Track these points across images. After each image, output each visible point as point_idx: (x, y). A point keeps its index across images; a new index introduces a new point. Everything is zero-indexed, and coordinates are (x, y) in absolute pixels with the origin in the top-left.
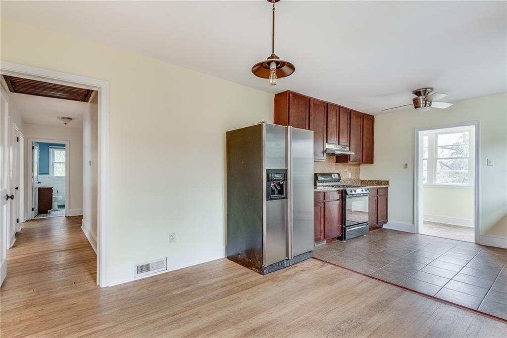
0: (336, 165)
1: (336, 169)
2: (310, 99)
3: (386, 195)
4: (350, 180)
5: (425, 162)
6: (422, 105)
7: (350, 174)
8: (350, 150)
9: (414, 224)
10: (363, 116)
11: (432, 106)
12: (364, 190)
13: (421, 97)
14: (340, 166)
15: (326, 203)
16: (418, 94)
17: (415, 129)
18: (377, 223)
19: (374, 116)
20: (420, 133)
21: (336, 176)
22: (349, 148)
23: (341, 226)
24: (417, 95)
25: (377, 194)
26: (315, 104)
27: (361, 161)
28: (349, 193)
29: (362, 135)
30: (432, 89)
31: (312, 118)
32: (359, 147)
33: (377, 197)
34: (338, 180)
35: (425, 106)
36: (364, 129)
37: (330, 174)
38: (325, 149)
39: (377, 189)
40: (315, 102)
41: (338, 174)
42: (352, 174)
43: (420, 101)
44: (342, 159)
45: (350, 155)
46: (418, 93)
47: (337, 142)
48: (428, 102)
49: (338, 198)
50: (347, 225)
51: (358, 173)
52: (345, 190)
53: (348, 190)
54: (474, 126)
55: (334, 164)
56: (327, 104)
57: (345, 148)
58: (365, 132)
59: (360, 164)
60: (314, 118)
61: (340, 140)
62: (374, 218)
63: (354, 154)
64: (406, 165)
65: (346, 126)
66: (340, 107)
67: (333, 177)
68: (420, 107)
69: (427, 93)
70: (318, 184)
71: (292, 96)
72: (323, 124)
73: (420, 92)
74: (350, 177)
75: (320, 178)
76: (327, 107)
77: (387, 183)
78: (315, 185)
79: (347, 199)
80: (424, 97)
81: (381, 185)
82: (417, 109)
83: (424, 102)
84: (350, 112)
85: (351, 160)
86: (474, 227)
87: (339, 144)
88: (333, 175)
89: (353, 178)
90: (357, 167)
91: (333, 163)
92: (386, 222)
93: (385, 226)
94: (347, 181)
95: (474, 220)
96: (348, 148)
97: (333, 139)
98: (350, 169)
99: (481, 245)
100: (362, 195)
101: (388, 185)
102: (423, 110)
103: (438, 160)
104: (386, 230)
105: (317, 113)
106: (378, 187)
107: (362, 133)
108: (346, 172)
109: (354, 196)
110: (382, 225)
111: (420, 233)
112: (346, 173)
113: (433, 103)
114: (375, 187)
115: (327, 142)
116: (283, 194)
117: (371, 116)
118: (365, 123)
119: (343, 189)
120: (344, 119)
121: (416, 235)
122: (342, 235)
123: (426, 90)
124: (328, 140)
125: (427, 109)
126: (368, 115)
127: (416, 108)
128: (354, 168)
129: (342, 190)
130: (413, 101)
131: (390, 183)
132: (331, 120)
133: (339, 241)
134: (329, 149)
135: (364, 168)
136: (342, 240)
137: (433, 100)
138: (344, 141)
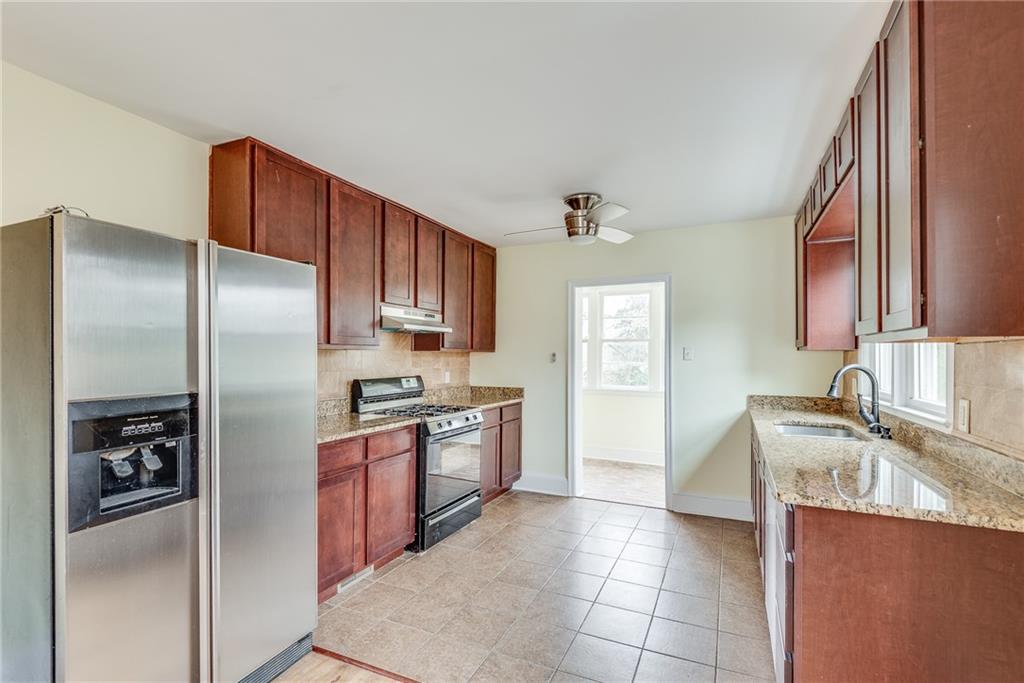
0: (413, 355)
1: (415, 364)
2: (328, 179)
3: (518, 419)
4: (448, 388)
5: (585, 345)
6: (581, 230)
7: (448, 374)
8: (443, 322)
9: (567, 477)
10: (473, 245)
11: (599, 235)
12: (471, 417)
13: (580, 213)
14: (423, 358)
15: (370, 466)
16: (575, 205)
17: (570, 284)
18: (501, 485)
19: (495, 249)
20: (577, 289)
21: (414, 383)
22: (441, 316)
23: (413, 515)
24: (573, 207)
25: (501, 420)
26: (345, 197)
27: (470, 346)
28: (433, 429)
29: (470, 287)
30: (599, 197)
31: (335, 231)
32: (464, 314)
33: (501, 425)
34: (419, 394)
35: (587, 232)
36: (476, 275)
37: (396, 381)
38: (377, 318)
39: (501, 409)
40: (346, 190)
41: (419, 378)
42: (451, 376)
43: (578, 220)
44: (427, 342)
45: (443, 334)
46: (573, 202)
47: (411, 301)
48: (592, 225)
49: (408, 446)
50: (428, 512)
51: (465, 371)
52: (425, 425)
53: (432, 423)
54: (663, 283)
55: (409, 352)
56: (383, 203)
57: (433, 317)
58: (476, 282)
59: (469, 352)
60: (344, 233)
61: (419, 297)
62: (493, 474)
63: (450, 330)
64: (554, 355)
65: (434, 263)
66: (417, 217)
67: (405, 386)
68: (577, 234)
69: (590, 205)
70: (363, 407)
71: (263, 157)
72: (370, 251)
73: (577, 201)
74: (447, 381)
75: (367, 391)
76: (383, 210)
77: (519, 392)
78: (355, 409)
79: (429, 447)
80: (585, 211)
81: (510, 398)
82: (573, 237)
83: (585, 222)
84: (443, 233)
85: (446, 344)
86: (663, 465)
87: (416, 306)
88: (404, 381)
89: (455, 383)
90: (463, 359)
91: (406, 351)
92: (517, 477)
93: (516, 486)
94: (440, 390)
95: (664, 452)
96: (438, 317)
97: (399, 292)
98: (448, 364)
99: (676, 513)
100: (466, 429)
101: (522, 396)
102: (583, 241)
103: (605, 344)
104: (518, 494)
105: (351, 221)
106: (502, 404)
107: (470, 284)
108: (438, 369)
109: (447, 435)
110: (511, 486)
111: (578, 495)
112: (439, 374)
113: (601, 229)
114: (495, 405)
115: (383, 300)
116: (175, 484)
117: (489, 247)
118: (477, 261)
119: (418, 420)
120: (428, 247)
121: (571, 502)
122: (417, 537)
123: (588, 198)
124: (386, 296)
125: (590, 240)
126: (483, 244)
127: (570, 235)
128: (456, 360)
129: (418, 425)
130: (566, 219)
131: (525, 394)
132: (393, 246)
133: (409, 553)
134: (388, 318)
135: (477, 358)
136: (418, 552)
137: (602, 222)
138: (429, 298)
